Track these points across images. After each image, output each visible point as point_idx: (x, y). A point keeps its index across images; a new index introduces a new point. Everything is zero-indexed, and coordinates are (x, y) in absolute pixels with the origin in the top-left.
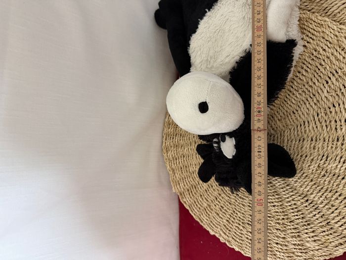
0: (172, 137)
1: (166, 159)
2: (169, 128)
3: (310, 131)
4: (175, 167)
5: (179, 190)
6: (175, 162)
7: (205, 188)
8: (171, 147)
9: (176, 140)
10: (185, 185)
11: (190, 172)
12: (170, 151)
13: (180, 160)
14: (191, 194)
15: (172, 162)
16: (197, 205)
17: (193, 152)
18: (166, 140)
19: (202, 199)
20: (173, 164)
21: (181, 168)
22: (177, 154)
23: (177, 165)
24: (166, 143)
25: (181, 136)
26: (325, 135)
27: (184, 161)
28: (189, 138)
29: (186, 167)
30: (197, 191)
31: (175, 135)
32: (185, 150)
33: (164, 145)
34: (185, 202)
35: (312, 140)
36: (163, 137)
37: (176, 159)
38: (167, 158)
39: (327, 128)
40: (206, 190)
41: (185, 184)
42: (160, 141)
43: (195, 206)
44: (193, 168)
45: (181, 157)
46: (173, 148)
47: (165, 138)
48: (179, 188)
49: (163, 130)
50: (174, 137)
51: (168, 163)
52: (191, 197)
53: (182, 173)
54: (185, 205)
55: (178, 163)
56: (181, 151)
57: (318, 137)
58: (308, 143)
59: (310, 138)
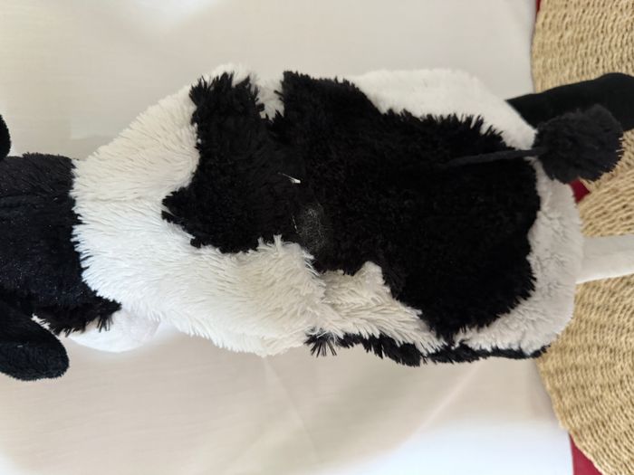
4: (561, 386)
5: (571, 426)
6: (560, 377)
7: (623, 428)
10: (582, 420)
11: (590, 397)
13: (569, 374)
14: (595, 435)
15: (555, 377)
16: (608, 456)
17: (594, 364)
19: (619, 447)
20: (556, 381)
21: (573, 389)
22: (563, 364)
23: (563, 381)
27: (577, 376)
28: (585, 338)
29: (582, 387)
30: (607, 432)
32: (579, 358)
34: (585, 449)
37: (562, 372)
40: (625, 433)
41: (583, 416)
43: (606, 457)
44: (597, 391)
45: (571, 369)
48: (571, 422)
52: (596, 441)
53: (575, 396)
54: (585, 452)
55: (565, 378)
56: (570, 360)
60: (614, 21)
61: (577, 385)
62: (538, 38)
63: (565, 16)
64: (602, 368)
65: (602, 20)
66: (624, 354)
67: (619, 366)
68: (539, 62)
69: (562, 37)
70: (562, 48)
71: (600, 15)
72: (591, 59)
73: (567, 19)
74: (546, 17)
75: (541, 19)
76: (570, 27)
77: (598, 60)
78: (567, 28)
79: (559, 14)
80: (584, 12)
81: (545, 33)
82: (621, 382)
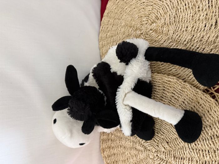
0: (106, 141)
1: (103, 157)
2: (104, 136)
3: (187, 154)
4: (110, 162)
6: (109, 158)
8: (106, 148)
9: (109, 143)
12: (106, 152)
13: (112, 157)
15: (108, 159)
17: (120, 153)
18: (102, 144)
20: (108, 160)
21: (114, 162)
22: (110, 153)
23: (110, 160)
24: (102, 146)
25: (112, 141)
26: (197, 159)
27: (115, 157)
28: (117, 143)
29: (117, 162)
31: (108, 140)
32: (115, 150)
33: (101, 147)
35: (189, 160)
36: (100, 142)
37: (110, 156)
38: (103, 156)
39: (197, 154)
42: (99, 144)
45: (113, 155)
46: (107, 149)
47: (101, 143)
49: (100, 137)
50: (108, 141)
51: (105, 160)
55: (111, 159)
56: (112, 151)
57: (193, 159)
58: (187, 162)
59: (188, 158)
60: (120, 30)
61: (115, 161)
62: (100, 35)
63: (108, 28)
64: (122, 154)
65: (117, 30)
66: (128, 149)
67: (127, 153)
68: (101, 43)
69: (107, 35)
70: (107, 39)
71: (116, 28)
72: (115, 43)
73: (108, 29)
74: (102, 28)
75: (101, 28)
76: (109, 32)
77: (117, 43)
78: (108, 32)
79: (106, 27)
80: (113, 27)
81: (102, 33)
82: (128, 159)
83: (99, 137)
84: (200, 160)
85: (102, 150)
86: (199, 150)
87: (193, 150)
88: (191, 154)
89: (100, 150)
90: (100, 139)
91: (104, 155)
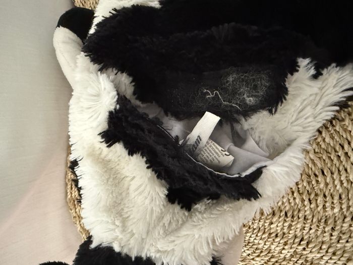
1: (75, 217)
24: (71, 193)
33: (69, 196)
36: (66, 184)
38: (75, 215)
47: (69, 186)
49: (66, 174)
51: (78, 223)
57: (295, 213)
58: (280, 219)
59: (283, 213)
83: (63, 175)
84: (313, 217)
85: (72, 201)
86: (316, 195)
87: (301, 194)
88: (293, 204)
89: (67, 202)
90: (66, 178)
91: (76, 212)
